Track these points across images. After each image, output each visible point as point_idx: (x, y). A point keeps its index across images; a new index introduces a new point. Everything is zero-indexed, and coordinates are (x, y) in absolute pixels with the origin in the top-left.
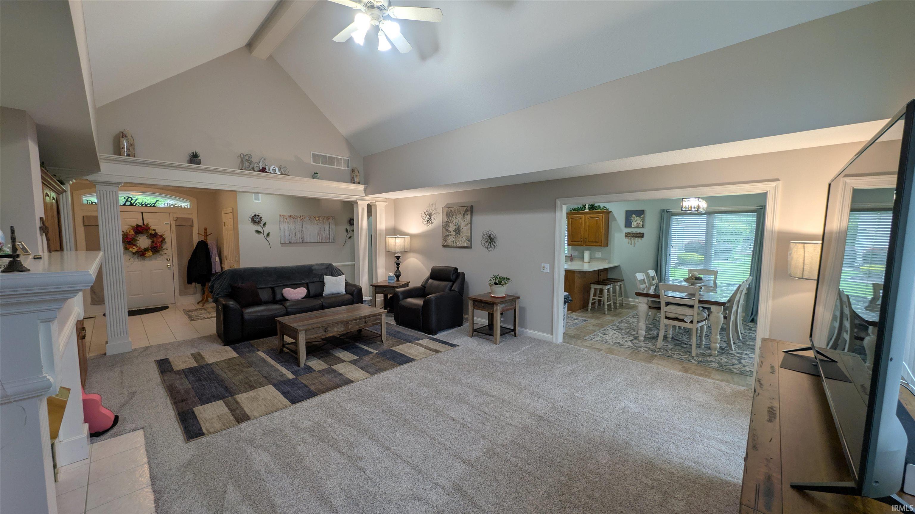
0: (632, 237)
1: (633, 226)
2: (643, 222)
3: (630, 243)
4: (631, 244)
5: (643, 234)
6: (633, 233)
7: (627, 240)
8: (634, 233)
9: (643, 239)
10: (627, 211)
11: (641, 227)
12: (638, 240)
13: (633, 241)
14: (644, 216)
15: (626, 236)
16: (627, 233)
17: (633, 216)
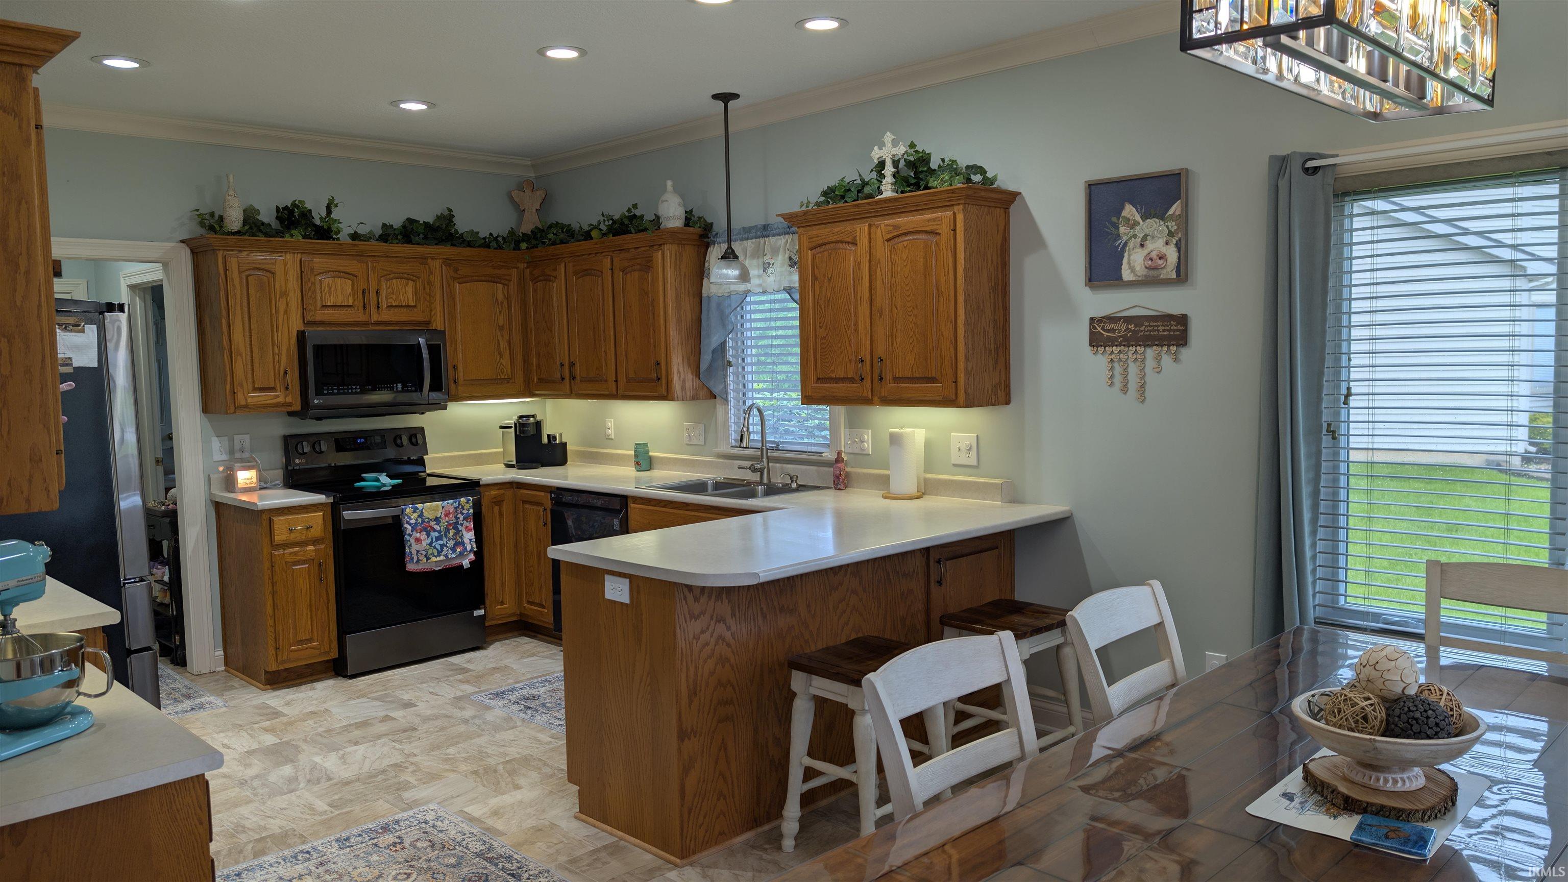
0: (1127, 341)
1: (1127, 275)
2: (1178, 245)
3: (1118, 379)
4: (1125, 389)
5: (1183, 320)
6: (1128, 320)
7: (1098, 362)
8: (1136, 320)
9: (1185, 353)
10: (1091, 186)
11: (1168, 282)
12: (1158, 359)
13: (1133, 369)
14: (1186, 208)
15: (1096, 341)
16: (1101, 320)
17: (1129, 211)
